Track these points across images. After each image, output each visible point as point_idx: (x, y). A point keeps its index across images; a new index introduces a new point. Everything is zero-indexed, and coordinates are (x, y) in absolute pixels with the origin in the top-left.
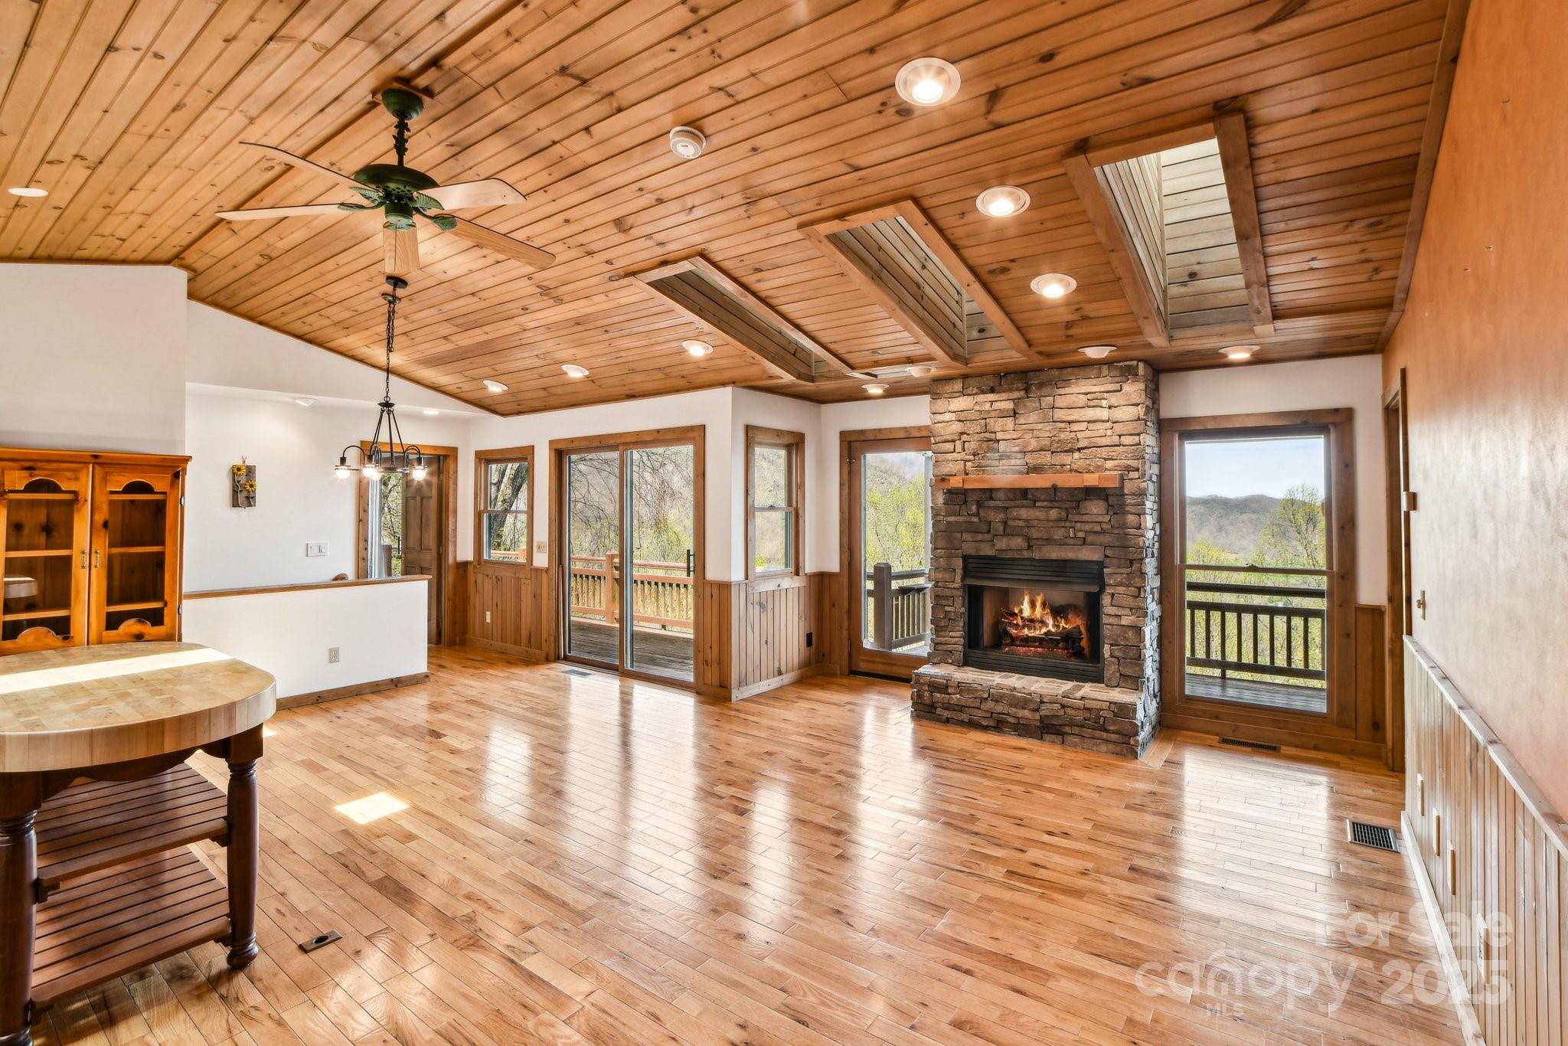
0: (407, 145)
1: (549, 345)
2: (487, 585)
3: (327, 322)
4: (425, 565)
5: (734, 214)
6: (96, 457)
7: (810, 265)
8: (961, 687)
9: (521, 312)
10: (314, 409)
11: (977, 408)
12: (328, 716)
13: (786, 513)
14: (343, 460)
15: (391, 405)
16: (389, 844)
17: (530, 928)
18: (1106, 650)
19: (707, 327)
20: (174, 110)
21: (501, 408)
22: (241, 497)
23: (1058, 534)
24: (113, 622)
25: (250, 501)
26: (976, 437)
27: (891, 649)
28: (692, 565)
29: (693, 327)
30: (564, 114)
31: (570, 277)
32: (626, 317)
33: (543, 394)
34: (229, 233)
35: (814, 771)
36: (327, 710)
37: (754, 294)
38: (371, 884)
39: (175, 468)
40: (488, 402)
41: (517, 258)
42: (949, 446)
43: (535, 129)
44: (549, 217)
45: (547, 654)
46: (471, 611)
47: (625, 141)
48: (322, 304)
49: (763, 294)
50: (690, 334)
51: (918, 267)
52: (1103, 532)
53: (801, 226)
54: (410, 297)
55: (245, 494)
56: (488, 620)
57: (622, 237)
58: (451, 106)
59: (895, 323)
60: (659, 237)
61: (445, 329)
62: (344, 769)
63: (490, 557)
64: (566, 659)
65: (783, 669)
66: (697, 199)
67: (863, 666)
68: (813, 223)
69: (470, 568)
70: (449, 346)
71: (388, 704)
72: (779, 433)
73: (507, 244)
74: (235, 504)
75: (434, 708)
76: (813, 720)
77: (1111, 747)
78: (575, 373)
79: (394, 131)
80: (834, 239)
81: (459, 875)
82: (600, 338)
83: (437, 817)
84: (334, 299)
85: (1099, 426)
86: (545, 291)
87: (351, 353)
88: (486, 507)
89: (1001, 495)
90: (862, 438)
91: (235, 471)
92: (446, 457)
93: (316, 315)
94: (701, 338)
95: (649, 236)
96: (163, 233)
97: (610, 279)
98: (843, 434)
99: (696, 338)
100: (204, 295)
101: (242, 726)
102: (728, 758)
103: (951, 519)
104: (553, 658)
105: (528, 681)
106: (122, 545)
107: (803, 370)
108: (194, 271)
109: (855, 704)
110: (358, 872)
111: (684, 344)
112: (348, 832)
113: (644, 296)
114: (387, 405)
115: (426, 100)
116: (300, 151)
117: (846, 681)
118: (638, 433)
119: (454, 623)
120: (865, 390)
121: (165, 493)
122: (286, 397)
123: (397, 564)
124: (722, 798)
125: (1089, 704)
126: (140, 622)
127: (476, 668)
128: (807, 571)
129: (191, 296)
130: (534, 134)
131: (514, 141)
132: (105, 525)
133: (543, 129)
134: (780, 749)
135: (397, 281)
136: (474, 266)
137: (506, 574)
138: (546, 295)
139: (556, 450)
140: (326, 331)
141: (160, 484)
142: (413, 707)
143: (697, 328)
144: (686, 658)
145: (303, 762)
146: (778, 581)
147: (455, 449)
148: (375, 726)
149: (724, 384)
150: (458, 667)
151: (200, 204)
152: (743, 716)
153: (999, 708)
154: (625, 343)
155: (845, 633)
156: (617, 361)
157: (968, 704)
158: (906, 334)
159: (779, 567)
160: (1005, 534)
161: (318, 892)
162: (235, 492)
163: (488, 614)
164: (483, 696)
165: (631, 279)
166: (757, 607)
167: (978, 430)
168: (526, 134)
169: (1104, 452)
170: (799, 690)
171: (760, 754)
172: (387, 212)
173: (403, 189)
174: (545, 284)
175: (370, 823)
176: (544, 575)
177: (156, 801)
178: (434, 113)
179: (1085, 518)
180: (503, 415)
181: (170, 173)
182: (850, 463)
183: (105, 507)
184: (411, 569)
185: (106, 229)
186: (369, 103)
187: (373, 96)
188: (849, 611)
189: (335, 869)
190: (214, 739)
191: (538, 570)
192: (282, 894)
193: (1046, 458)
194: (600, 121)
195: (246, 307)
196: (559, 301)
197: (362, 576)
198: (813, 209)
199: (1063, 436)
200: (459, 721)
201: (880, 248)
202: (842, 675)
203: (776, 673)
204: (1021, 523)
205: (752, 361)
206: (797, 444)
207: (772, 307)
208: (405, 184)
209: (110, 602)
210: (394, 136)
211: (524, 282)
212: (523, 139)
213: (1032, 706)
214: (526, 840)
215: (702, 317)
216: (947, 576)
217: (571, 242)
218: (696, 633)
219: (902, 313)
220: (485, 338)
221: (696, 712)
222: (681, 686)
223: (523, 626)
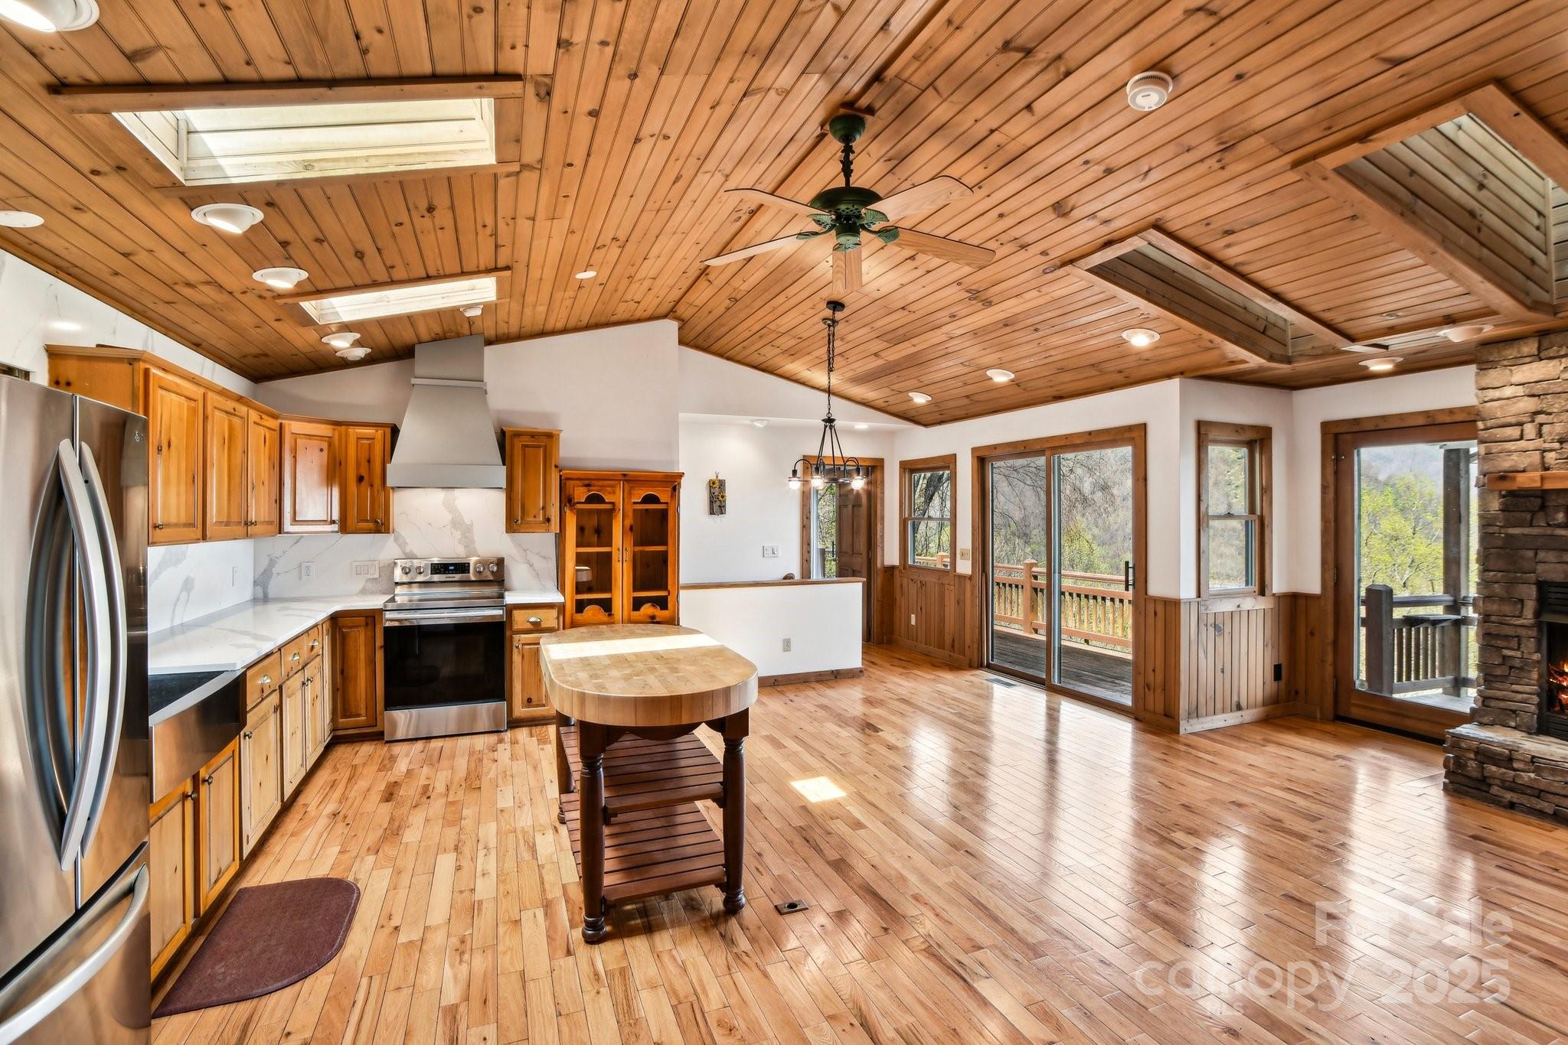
0: (852, 167)
1: (971, 353)
2: (913, 589)
3: (778, 351)
4: (857, 568)
5: (1202, 168)
6: (625, 475)
7: (1302, 214)
8: (1537, 763)
9: (948, 319)
10: (769, 429)
12: (784, 698)
13: (1247, 523)
14: (795, 472)
15: (833, 420)
16: (840, 827)
17: (980, 948)
19: (1153, 310)
20: (674, 183)
21: (924, 419)
22: (716, 506)
24: (637, 604)
25: (722, 509)
27: (1392, 693)
28: (1131, 578)
29: (1138, 313)
30: (1004, 97)
31: (999, 277)
32: (1058, 312)
33: (966, 401)
34: (708, 283)
35: (1303, 837)
36: (782, 693)
37: (1221, 263)
38: (829, 863)
39: (673, 482)
40: (913, 413)
41: (956, 260)
42: (1511, 432)
43: (972, 122)
44: (982, 214)
45: (970, 660)
46: (897, 612)
47: (1071, 110)
48: (774, 336)
49: (1231, 262)
50: (1134, 322)
51: (1471, 187)
53: (1295, 165)
54: (846, 320)
55: (718, 503)
56: (913, 622)
57: (1061, 222)
58: (892, 117)
59: (1433, 270)
60: (1104, 215)
61: (876, 346)
62: (800, 749)
63: (914, 562)
64: (990, 667)
65: (1244, 704)
66: (1155, 160)
67: (1356, 712)
68: (1315, 156)
69: (897, 573)
70: (880, 362)
71: (830, 692)
72: (1239, 428)
73: (949, 246)
74: (712, 513)
75: (869, 701)
76: (1292, 772)
78: (1000, 377)
79: (840, 155)
80: (1345, 172)
81: (905, 873)
82: (1029, 338)
83: (881, 810)
84: (783, 330)
86: (975, 295)
87: (795, 378)
88: (910, 515)
90: (1356, 429)
91: (712, 484)
92: (874, 468)
93: (768, 347)
94: (1145, 325)
95: (1093, 215)
96: (662, 294)
97: (1045, 272)
98: (1326, 426)
99: (1139, 326)
100: (688, 341)
101: (735, 709)
102: (1185, 800)
104: (976, 665)
105: (952, 685)
106: (642, 545)
107: (1277, 350)
108: (683, 320)
109: (1349, 759)
110: (817, 848)
111: (1124, 335)
112: (805, 809)
113: (1083, 284)
114: (829, 421)
115: (869, 119)
116: (769, 189)
117: (1330, 728)
118: (1066, 437)
119: (882, 623)
120: (1366, 368)
121: (667, 503)
122: (746, 420)
123: (832, 566)
124: (1182, 848)
126: (653, 606)
127: (904, 668)
128: (1275, 591)
129: (681, 342)
130: (973, 126)
131: (950, 141)
132: (631, 528)
133: (981, 119)
134: (1253, 801)
135: (836, 305)
136: (905, 280)
137: (931, 579)
138: (975, 299)
139: (978, 457)
140: (777, 359)
141: (664, 497)
142: (850, 698)
143: (1143, 314)
144: (1121, 679)
145: (767, 736)
146: (1237, 601)
147: (882, 460)
148: (821, 713)
149: (1169, 376)
150: (887, 665)
151: (688, 262)
152: (1194, 752)
154: (1056, 340)
155: (1329, 669)
156: (1046, 361)
158: (1450, 283)
159: (1238, 584)
161: (787, 860)
162: (711, 502)
163: (913, 616)
164: (913, 696)
165: (1069, 268)
166: (1211, 630)
168: (965, 127)
170: (1267, 732)
171: (1223, 803)
172: (838, 234)
173: (852, 208)
174: (973, 287)
175: (823, 803)
176: (968, 583)
177: (671, 758)
178: (876, 129)
180: (926, 425)
181: (670, 239)
182: (1337, 461)
183: (631, 514)
184: (845, 572)
185: (628, 297)
186: (818, 137)
187: (822, 129)
188: (1335, 643)
189: (798, 841)
190: (716, 717)
191: (962, 577)
192: (760, 855)
194: (1041, 96)
195: (715, 347)
196: (988, 303)
197: (806, 578)
198: (1321, 135)
200: (893, 718)
201: (1413, 172)
202: (1324, 720)
203: (1234, 707)
205: (1211, 345)
206: (1262, 440)
207: (1243, 276)
208: (854, 203)
209: (635, 590)
210: (841, 161)
211: (955, 288)
212: (960, 135)
214: (967, 851)
215: (1150, 301)
216: (1508, 608)
217: (1004, 238)
218: (1136, 653)
219: (1447, 256)
220: (913, 350)
221: (1135, 741)
222: (1117, 709)
223: (947, 630)
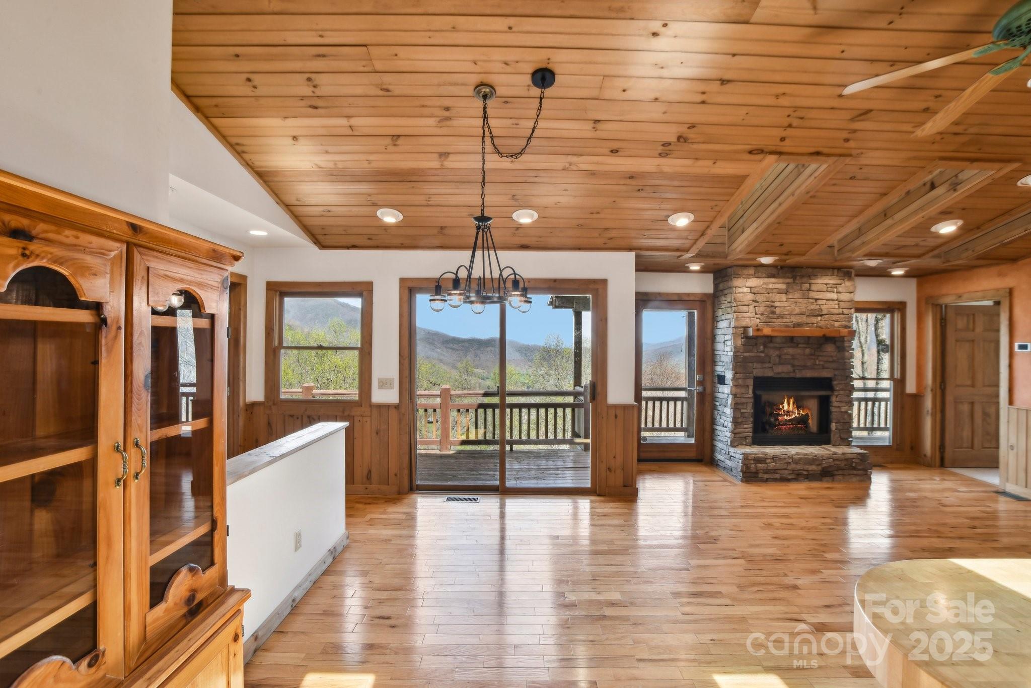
6: (134, 228)
8: (774, 458)
11: (765, 286)
18: (833, 426)
21: (320, 240)
23: (809, 363)
26: (764, 304)
42: (745, 309)
45: (399, 487)
52: (833, 362)
64: (419, 489)
77: (858, 478)
85: (831, 303)
89: (778, 340)
90: (645, 298)
103: (745, 354)
104: (406, 490)
125: (847, 456)
139: (408, 288)
153: (799, 467)
157: (780, 468)
160: (780, 364)
167: (765, 300)
169: (834, 317)
176: (392, 411)
179: (825, 354)
180: (322, 247)
191: (383, 407)
193: (804, 319)
199: (812, 307)
204: (789, 357)
213: (818, 463)
216: (743, 390)
223: (357, 463)
